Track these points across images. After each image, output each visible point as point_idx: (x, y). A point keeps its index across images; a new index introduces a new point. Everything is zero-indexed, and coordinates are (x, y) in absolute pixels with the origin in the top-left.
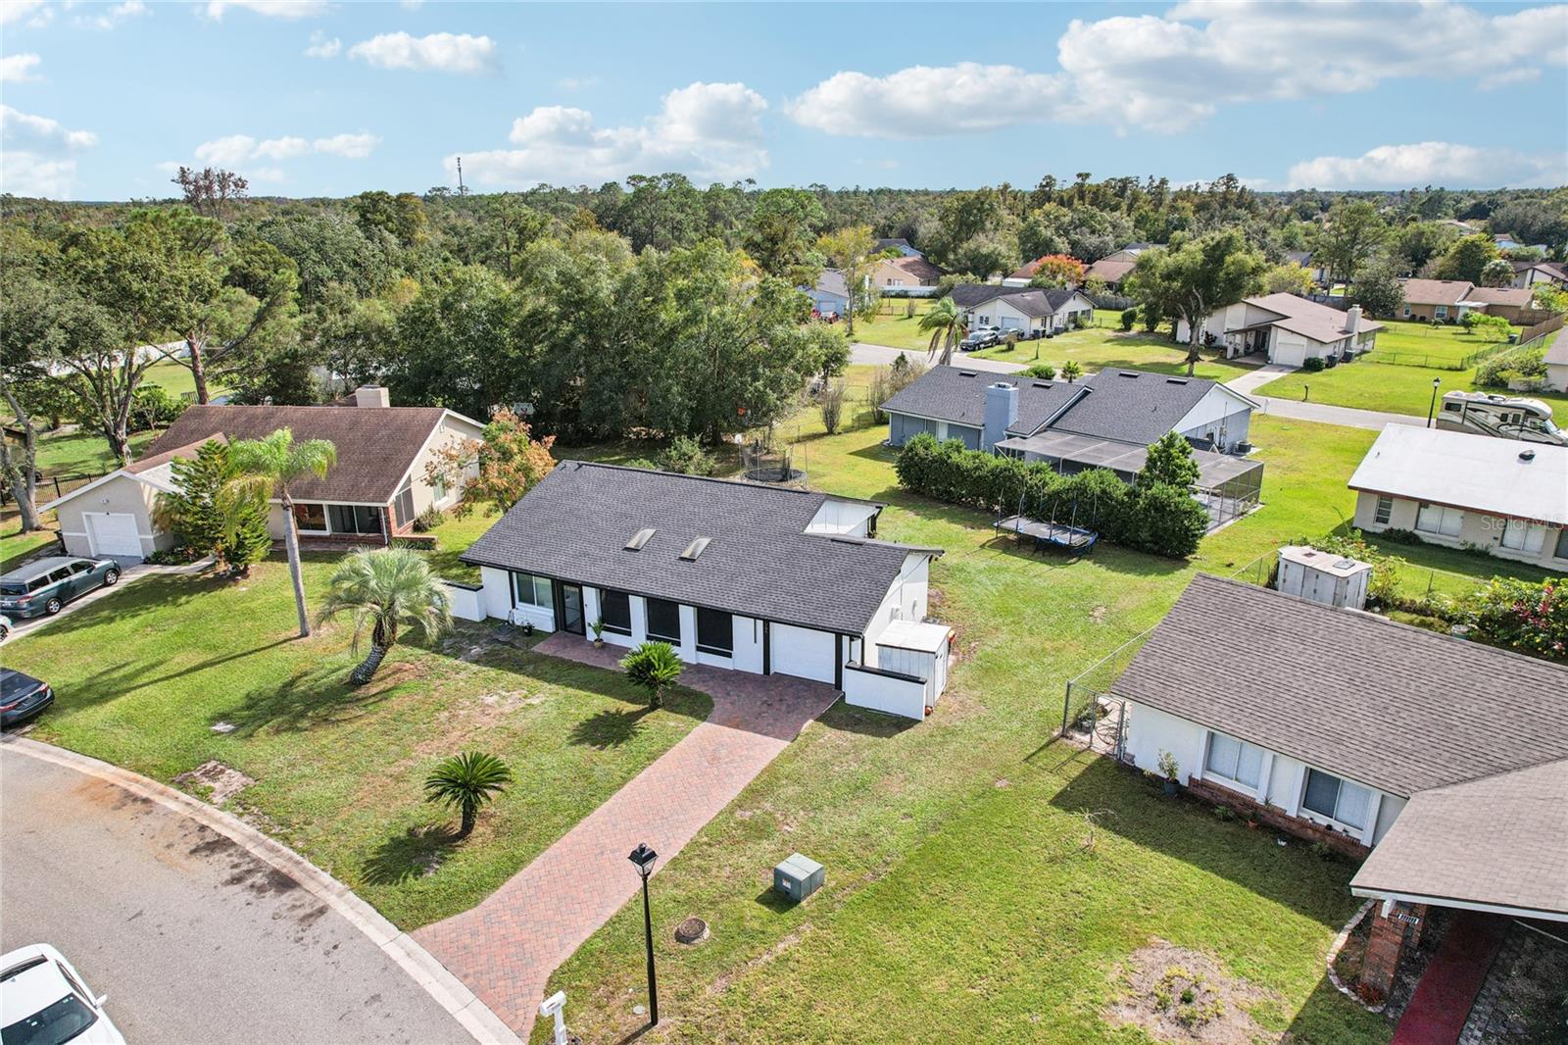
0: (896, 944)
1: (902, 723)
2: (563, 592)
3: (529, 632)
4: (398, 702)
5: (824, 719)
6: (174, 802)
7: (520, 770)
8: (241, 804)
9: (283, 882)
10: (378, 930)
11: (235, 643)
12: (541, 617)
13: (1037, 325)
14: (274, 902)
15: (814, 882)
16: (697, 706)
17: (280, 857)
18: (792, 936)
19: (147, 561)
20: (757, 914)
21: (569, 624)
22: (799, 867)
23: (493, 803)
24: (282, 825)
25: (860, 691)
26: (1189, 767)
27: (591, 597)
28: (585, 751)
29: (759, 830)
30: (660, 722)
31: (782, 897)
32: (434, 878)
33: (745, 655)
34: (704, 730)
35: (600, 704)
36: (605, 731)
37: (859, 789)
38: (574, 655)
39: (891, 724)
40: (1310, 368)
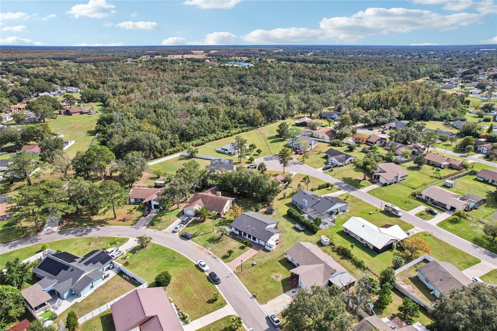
0: (260, 270)
1: (270, 251)
2: (240, 232)
3: (236, 234)
4: (224, 242)
5: (262, 250)
6: (205, 249)
7: (234, 251)
8: (211, 250)
9: (216, 258)
10: (223, 263)
11: (207, 232)
12: (237, 233)
13: (341, 164)
14: (215, 260)
15: (255, 264)
16: (251, 246)
17: (215, 256)
18: (253, 268)
19: (194, 216)
20: (251, 266)
21: (240, 234)
22: (255, 263)
23: (232, 254)
24: (215, 253)
25: (266, 247)
26: (290, 260)
27: (243, 233)
28: (240, 250)
29: (253, 260)
30: (247, 248)
31: (253, 265)
32: (227, 259)
33: (257, 241)
34: (251, 249)
35: (242, 245)
36: (242, 248)
37: (263, 257)
38: (240, 238)
39: (268, 251)
40: (385, 185)
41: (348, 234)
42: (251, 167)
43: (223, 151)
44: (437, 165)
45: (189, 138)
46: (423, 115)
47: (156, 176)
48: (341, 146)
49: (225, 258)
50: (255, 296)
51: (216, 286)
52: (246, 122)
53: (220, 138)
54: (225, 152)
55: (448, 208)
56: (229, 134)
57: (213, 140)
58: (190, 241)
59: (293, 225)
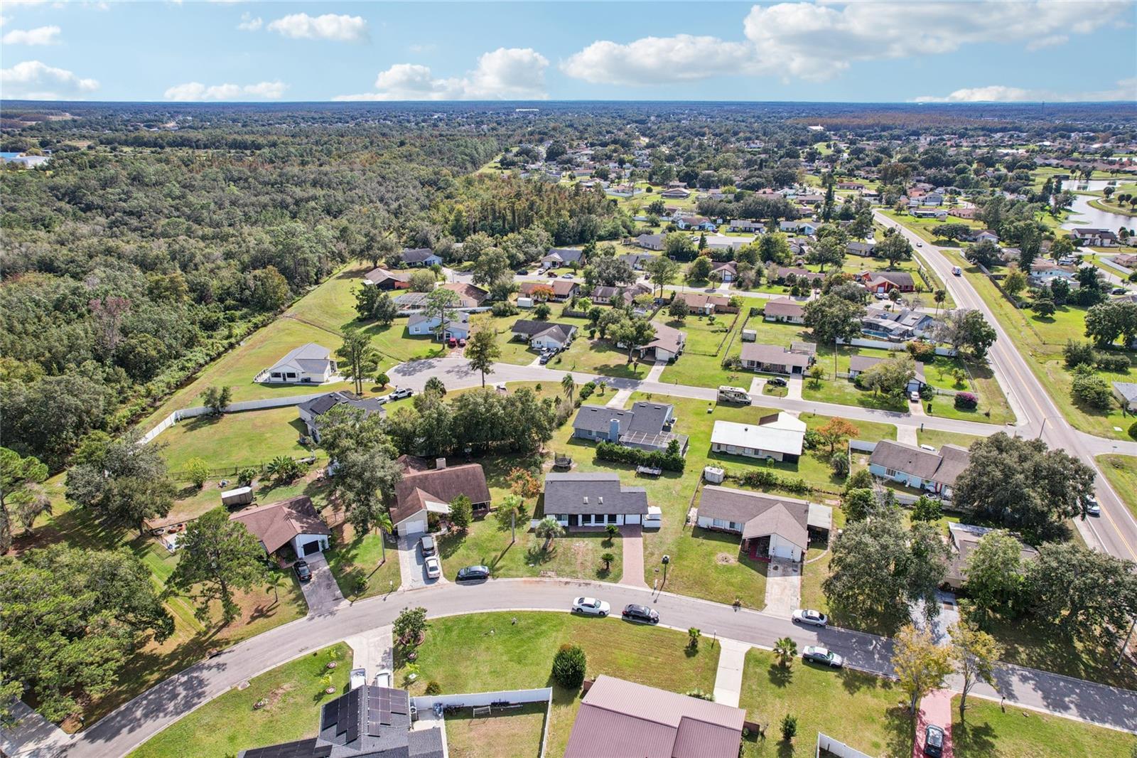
0: (684, 563)
2: (572, 518)
3: (565, 527)
4: (562, 550)
5: (644, 532)
6: (546, 579)
8: (560, 576)
9: (589, 584)
10: (613, 584)
11: (501, 548)
12: (564, 523)
14: (591, 586)
15: (668, 559)
16: (619, 535)
17: (581, 581)
18: (672, 566)
20: (663, 565)
21: (573, 522)
22: (666, 557)
24: (574, 577)
28: (609, 549)
29: (652, 553)
30: (616, 540)
31: (665, 562)
32: (612, 576)
33: (619, 521)
34: (625, 539)
36: (608, 544)
37: (660, 543)
38: (580, 530)
39: (657, 529)
40: (671, 362)
41: (725, 453)
42: (402, 395)
43: (281, 380)
44: (697, 312)
45: (148, 370)
46: (582, 232)
47: (191, 485)
48: (517, 314)
49: (602, 574)
50: (737, 605)
51: (658, 625)
52: (243, 302)
53: (219, 355)
54: (289, 380)
55: (789, 369)
56: (233, 340)
57: (206, 363)
58: (490, 580)
59: (633, 473)
